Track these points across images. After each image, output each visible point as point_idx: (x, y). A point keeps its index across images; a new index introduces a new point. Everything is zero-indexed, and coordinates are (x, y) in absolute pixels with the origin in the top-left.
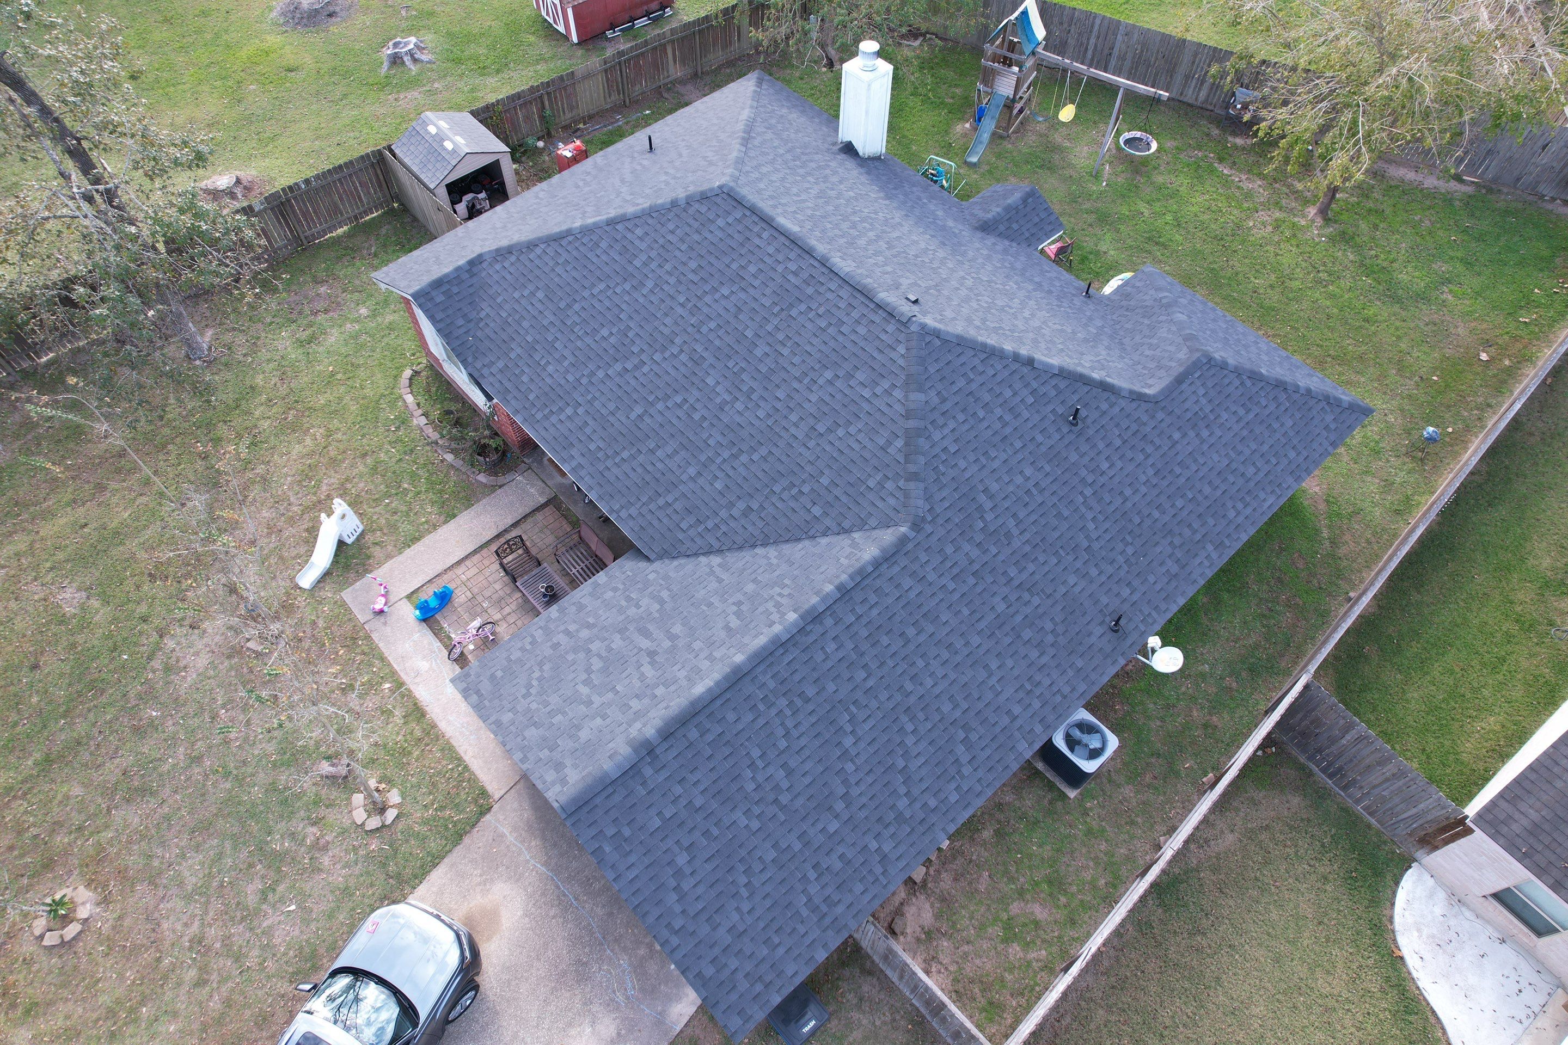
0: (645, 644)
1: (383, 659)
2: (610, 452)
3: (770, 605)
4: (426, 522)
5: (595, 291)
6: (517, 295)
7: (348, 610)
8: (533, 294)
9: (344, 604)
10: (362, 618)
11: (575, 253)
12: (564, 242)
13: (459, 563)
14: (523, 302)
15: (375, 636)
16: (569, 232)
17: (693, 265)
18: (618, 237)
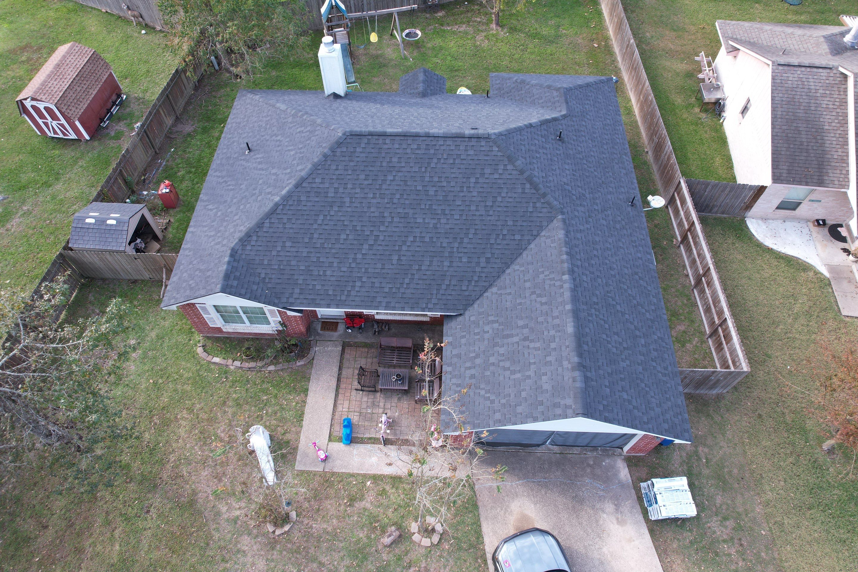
0: (516, 339)
1: (352, 475)
2: (398, 286)
3: (548, 282)
4: (297, 403)
5: (319, 222)
6: (274, 253)
7: (308, 473)
8: (284, 247)
9: (302, 472)
10: (319, 468)
11: (289, 212)
12: (278, 211)
13: (335, 405)
14: (281, 254)
15: (335, 470)
16: (277, 205)
17: (362, 177)
18: (309, 189)
